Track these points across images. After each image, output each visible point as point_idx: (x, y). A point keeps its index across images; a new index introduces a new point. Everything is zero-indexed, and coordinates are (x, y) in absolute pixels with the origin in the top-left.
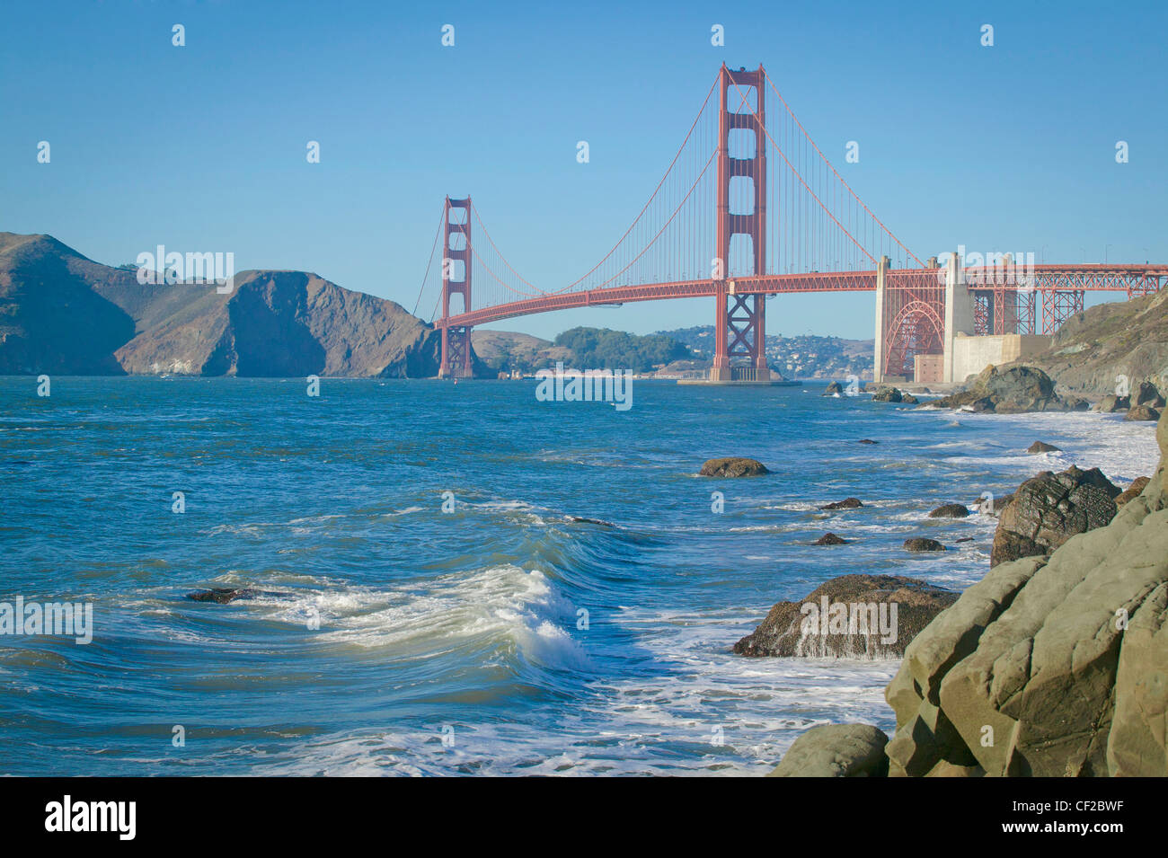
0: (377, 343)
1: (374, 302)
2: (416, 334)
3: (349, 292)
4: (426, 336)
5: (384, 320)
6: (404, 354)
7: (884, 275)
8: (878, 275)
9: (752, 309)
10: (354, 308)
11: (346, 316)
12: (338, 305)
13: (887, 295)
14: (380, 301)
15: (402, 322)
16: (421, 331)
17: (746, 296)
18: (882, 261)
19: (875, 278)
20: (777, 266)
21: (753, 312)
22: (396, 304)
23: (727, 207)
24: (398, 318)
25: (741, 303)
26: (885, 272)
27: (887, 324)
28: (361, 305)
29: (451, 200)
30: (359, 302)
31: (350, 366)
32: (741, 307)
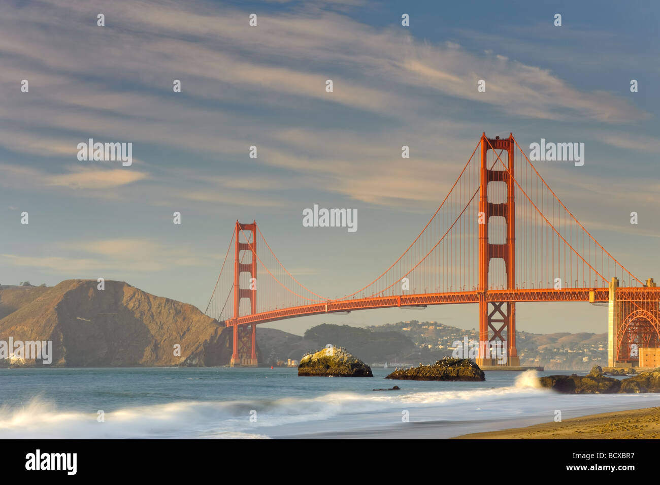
0: (178, 338)
1: (176, 305)
2: (211, 330)
3: (155, 297)
4: (220, 332)
5: (184, 319)
6: (202, 346)
7: (614, 291)
8: (610, 291)
9: (505, 313)
10: (159, 309)
11: (152, 316)
12: (146, 308)
13: (617, 305)
14: (180, 304)
15: (198, 321)
16: (215, 328)
17: (501, 303)
18: (613, 281)
19: (607, 293)
20: (523, 282)
21: (506, 315)
22: (193, 307)
23: (486, 238)
24: (195, 318)
25: (497, 309)
26: (615, 289)
27: (617, 326)
28: (165, 307)
29: (240, 224)
30: (163, 305)
31: (157, 356)
32: (497, 312)
